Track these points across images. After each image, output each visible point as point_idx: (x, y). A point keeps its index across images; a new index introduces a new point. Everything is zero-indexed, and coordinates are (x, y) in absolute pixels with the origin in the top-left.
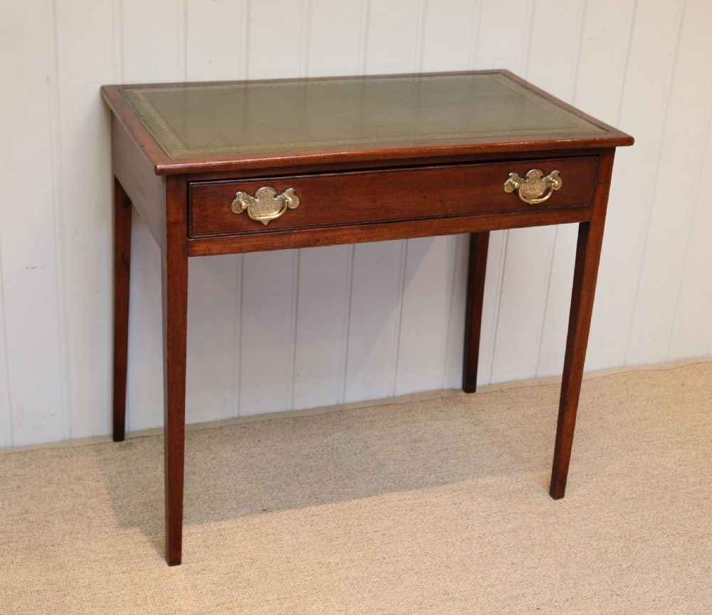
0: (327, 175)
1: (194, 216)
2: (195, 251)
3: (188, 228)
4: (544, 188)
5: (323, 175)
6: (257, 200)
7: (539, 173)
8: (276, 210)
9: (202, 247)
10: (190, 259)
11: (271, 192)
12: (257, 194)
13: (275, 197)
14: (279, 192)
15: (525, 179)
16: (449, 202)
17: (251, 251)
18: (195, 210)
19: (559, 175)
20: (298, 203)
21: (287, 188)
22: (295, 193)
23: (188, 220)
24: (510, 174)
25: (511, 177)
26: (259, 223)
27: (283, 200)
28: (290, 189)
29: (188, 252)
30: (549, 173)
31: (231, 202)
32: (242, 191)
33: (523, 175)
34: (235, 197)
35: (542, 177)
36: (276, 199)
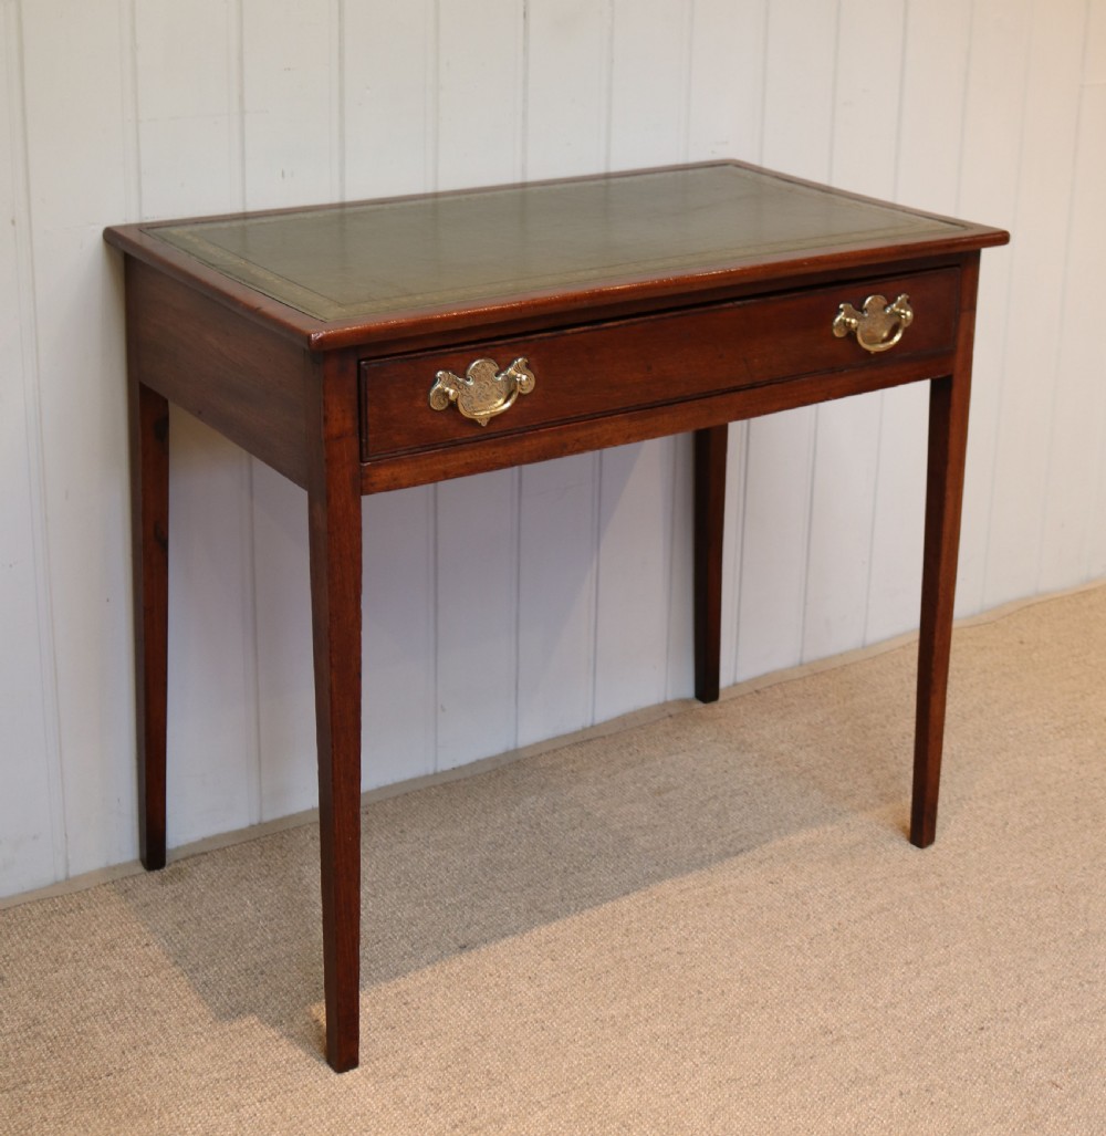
0: (576, 330)
1: (370, 420)
2: (372, 484)
3: (361, 442)
4: (890, 326)
5: (569, 331)
6: (471, 383)
7: (881, 300)
8: (499, 398)
9: (384, 474)
10: (365, 499)
11: (492, 367)
12: (469, 372)
13: (497, 375)
14: (503, 367)
15: (862, 311)
16: (756, 360)
17: (462, 475)
18: (372, 410)
19: (908, 301)
20: (533, 383)
21: (516, 359)
22: (528, 366)
23: (361, 429)
24: (841, 306)
25: (842, 310)
26: (473, 423)
27: (511, 380)
28: (520, 360)
29: (363, 486)
30: (894, 300)
31: (429, 391)
32: (445, 369)
33: (859, 308)
34: (434, 381)
35: (885, 307)
36: (500, 379)
